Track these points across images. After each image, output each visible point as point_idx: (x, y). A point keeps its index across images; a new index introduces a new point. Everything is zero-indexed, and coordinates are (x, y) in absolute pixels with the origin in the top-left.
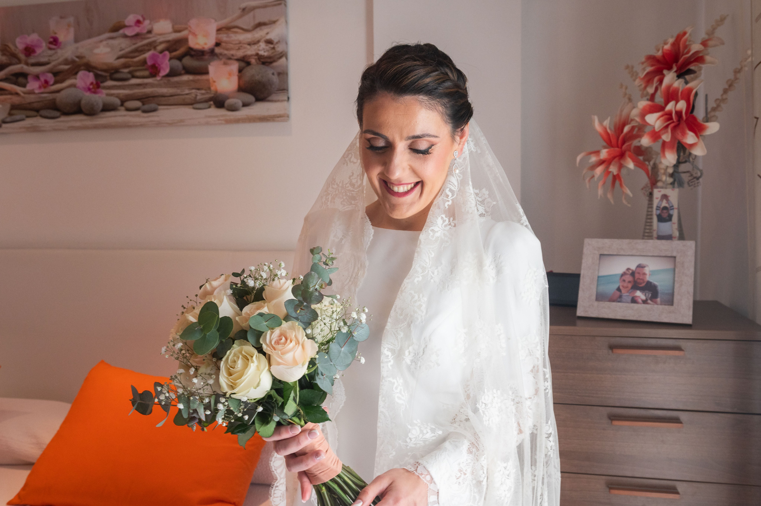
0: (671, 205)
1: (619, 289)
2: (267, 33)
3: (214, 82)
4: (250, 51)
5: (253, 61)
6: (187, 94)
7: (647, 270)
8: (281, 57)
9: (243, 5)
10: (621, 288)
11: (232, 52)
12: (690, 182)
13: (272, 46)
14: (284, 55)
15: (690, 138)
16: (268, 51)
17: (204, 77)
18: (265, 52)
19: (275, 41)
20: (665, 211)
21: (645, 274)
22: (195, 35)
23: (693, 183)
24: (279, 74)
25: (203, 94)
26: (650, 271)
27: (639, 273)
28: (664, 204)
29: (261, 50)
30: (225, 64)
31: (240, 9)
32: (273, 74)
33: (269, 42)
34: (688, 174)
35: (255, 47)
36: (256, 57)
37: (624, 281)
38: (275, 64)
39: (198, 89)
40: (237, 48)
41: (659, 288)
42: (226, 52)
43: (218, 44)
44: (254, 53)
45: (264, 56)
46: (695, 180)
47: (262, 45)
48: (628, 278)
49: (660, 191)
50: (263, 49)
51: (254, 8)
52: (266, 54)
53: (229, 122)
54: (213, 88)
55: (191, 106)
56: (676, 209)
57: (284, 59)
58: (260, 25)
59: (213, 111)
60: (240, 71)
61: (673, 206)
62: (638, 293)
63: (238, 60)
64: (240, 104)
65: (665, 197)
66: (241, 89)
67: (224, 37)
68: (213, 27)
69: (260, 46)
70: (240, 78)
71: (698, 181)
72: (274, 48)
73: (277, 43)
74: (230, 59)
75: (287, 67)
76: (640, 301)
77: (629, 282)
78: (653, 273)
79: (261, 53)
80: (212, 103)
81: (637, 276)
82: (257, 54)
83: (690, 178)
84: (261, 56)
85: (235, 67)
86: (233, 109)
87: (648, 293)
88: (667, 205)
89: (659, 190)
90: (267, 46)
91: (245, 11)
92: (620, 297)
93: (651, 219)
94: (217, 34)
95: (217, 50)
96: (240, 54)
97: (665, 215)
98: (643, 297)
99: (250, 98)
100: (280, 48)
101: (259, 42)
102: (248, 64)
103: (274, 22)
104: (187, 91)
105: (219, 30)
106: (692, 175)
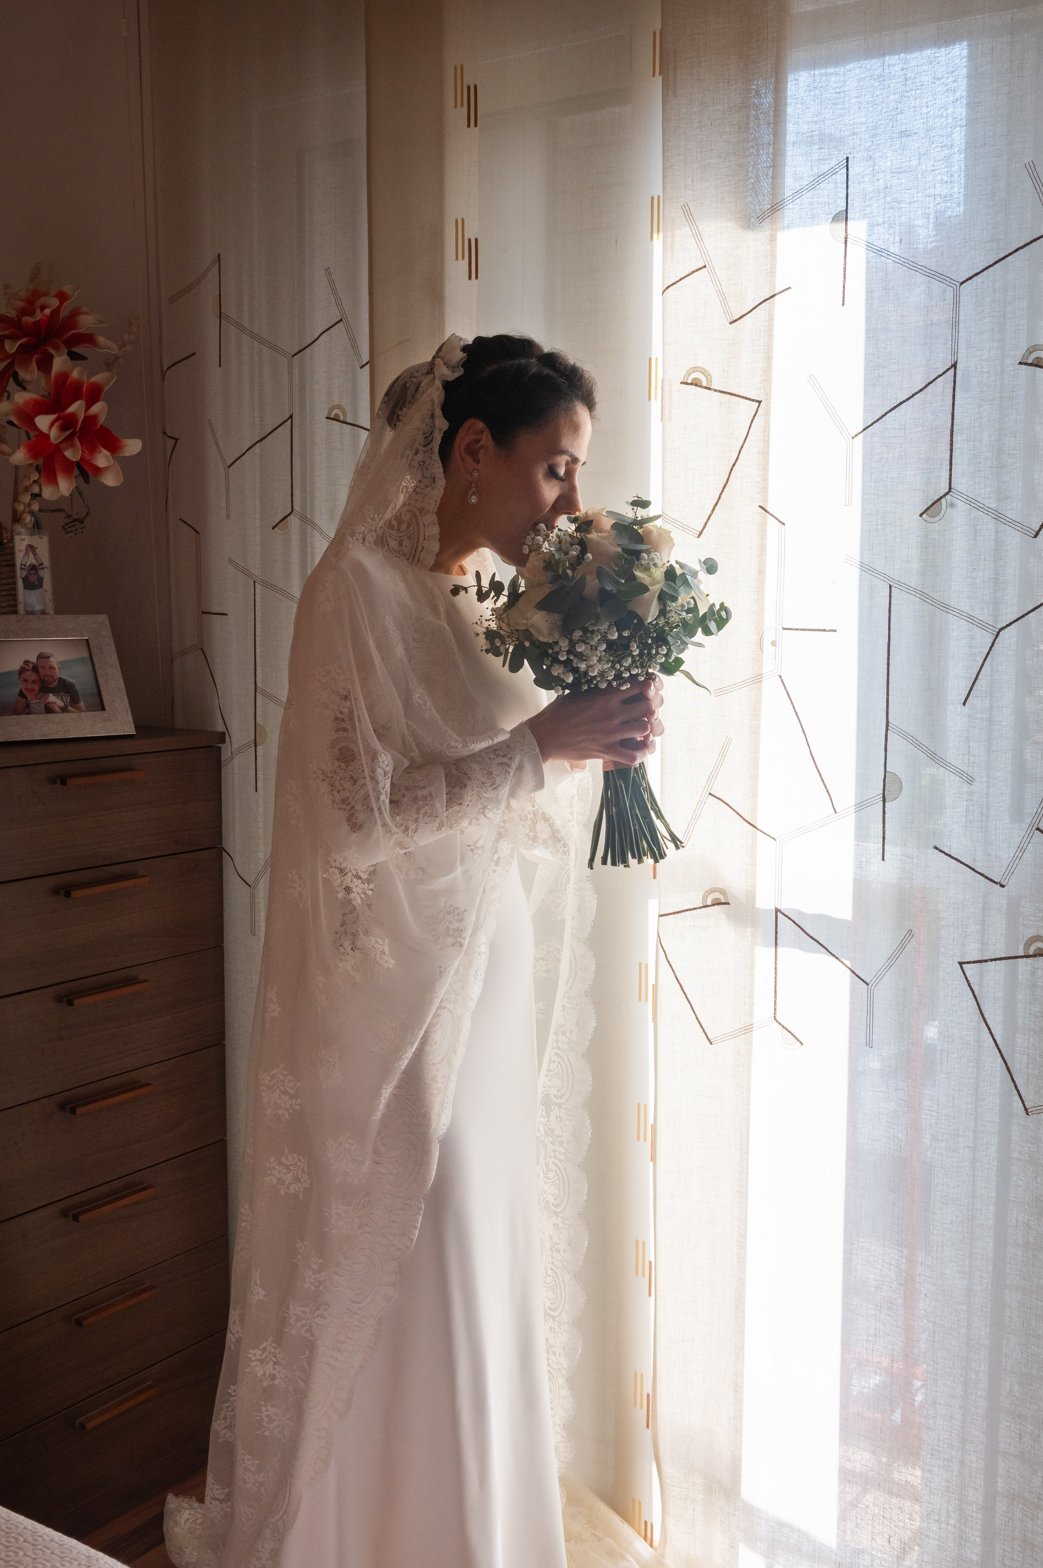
0: (40, 562)
1: (21, 694)
7: (54, 661)
10: (24, 691)
12: (66, 527)
15: (102, 459)
20: (32, 572)
21: (52, 668)
23: (74, 528)
26: (59, 663)
27: (43, 667)
28: (31, 560)
34: (63, 515)
37: (26, 681)
41: (78, 687)
46: (77, 523)
48: (31, 676)
56: (47, 568)
61: (42, 564)
62: (52, 698)
65: (31, 548)
71: (82, 525)
76: (57, 709)
77: (34, 682)
78: (64, 664)
81: (41, 670)
83: (67, 521)
87: (65, 696)
88: (34, 562)
92: (28, 706)
93: (15, 583)
97: (34, 579)
98: (61, 704)
106: (69, 516)
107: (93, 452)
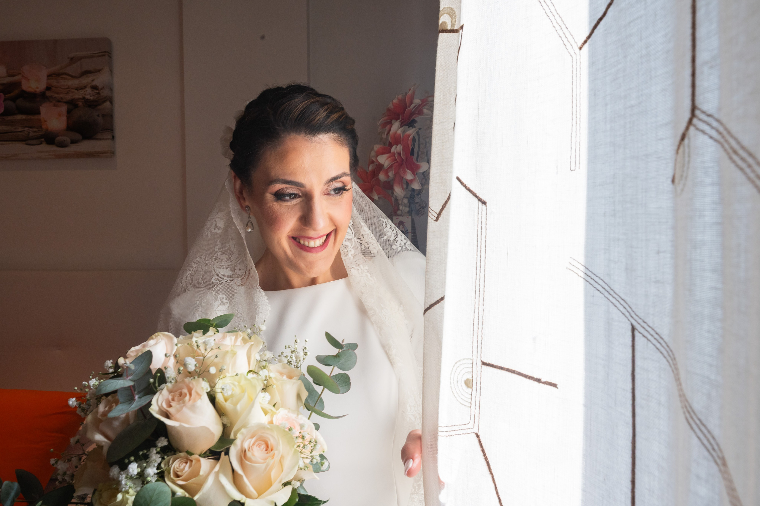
0: (406, 230)
2: (93, 80)
3: (45, 121)
4: (78, 95)
5: (80, 104)
6: (20, 132)
8: (105, 102)
9: (72, 55)
11: (61, 96)
13: (97, 91)
14: (111, 100)
15: (409, 175)
16: (94, 95)
17: (36, 117)
18: (90, 96)
19: (100, 87)
22: (27, 79)
24: (103, 116)
25: (35, 132)
29: (88, 95)
30: (55, 106)
31: (68, 58)
32: (98, 116)
33: (94, 88)
35: (83, 91)
36: (83, 101)
38: (99, 107)
39: (31, 127)
40: (66, 92)
42: (56, 95)
43: (48, 88)
44: (81, 97)
45: (90, 99)
46: (422, 209)
47: (89, 90)
49: (397, 219)
50: (89, 94)
51: (81, 58)
52: (92, 98)
53: (59, 157)
54: (44, 127)
55: (24, 142)
56: (410, 233)
57: (108, 103)
58: (86, 73)
59: (45, 147)
60: (69, 112)
63: (66, 102)
64: (69, 141)
65: (402, 223)
66: (69, 128)
67: (54, 82)
68: (44, 74)
69: (87, 91)
70: (68, 118)
72: (99, 93)
73: (102, 89)
74: (59, 101)
75: (112, 110)
79: (88, 97)
80: (43, 139)
82: (84, 98)
84: (88, 99)
85: (64, 109)
86: (62, 145)
89: (397, 217)
90: (93, 91)
91: (73, 60)
94: (48, 79)
95: (48, 94)
96: (69, 97)
99: (78, 136)
100: (105, 93)
101: (85, 87)
102: (76, 106)
103: (99, 71)
104: (20, 129)
105: (49, 76)
106: (420, 205)
107: (405, 172)
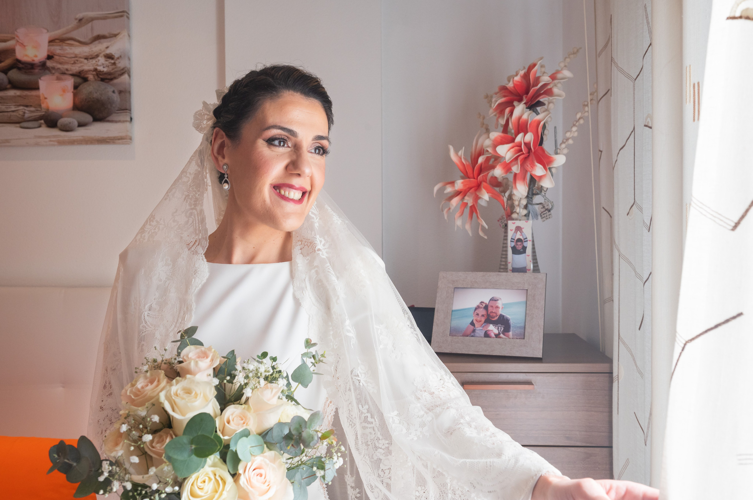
0: (525, 237)
1: (472, 324)
2: (107, 48)
3: (46, 98)
4: (88, 66)
5: (91, 77)
6: (13, 111)
7: (500, 304)
8: (122, 74)
9: (80, 15)
10: (474, 322)
11: (66, 67)
12: (542, 214)
13: (113, 61)
14: (126, 71)
15: (539, 170)
16: (108, 66)
17: (34, 93)
18: (104, 67)
19: (116, 56)
20: (519, 243)
21: (497, 307)
22: (23, 45)
23: (545, 215)
24: (120, 92)
25: (32, 112)
26: (503, 304)
27: (492, 307)
28: (518, 236)
29: (100, 66)
30: (58, 79)
31: (76, 19)
32: (114, 92)
33: (109, 57)
34: (541, 206)
35: (94, 61)
36: (94, 73)
37: (478, 314)
38: (115, 81)
39: (27, 106)
40: (72, 62)
41: (511, 322)
42: (59, 66)
43: (50, 57)
44: (92, 68)
45: (103, 71)
46: (547, 211)
47: (102, 60)
48: (482, 312)
49: (514, 223)
50: (102, 65)
51: (92, 19)
52: (105, 70)
53: (62, 143)
54: (43, 106)
55: (18, 125)
56: (530, 241)
57: (126, 76)
58: (99, 38)
59: (44, 131)
60: (76, 87)
61: (526, 238)
62: (491, 327)
63: (73, 75)
64: (76, 123)
65: (518, 229)
66: (77, 107)
67: (57, 49)
68: (44, 38)
69: (99, 60)
70: (75, 95)
71: (550, 213)
72: (114, 64)
73: (118, 58)
74: (64, 73)
75: (130, 85)
76: (493, 335)
77: (483, 316)
78: (505, 306)
79: (100, 68)
80: (42, 121)
81: (490, 309)
82: (96, 70)
83: (543, 210)
84: (100, 71)
85: (69, 83)
86: (67, 129)
87: (501, 327)
88: (521, 237)
89: (513, 221)
90: (107, 61)
91: (81, 21)
92: (474, 331)
93: (506, 251)
94: (49, 46)
95: (49, 64)
96: (76, 68)
97: (519, 247)
98: (496, 332)
99: (88, 118)
100: (121, 64)
101: (97, 56)
102: (85, 80)
103: (115, 35)
104: (13, 108)
105: (51, 41)
106: (544, 207)
107: (533, 166)
